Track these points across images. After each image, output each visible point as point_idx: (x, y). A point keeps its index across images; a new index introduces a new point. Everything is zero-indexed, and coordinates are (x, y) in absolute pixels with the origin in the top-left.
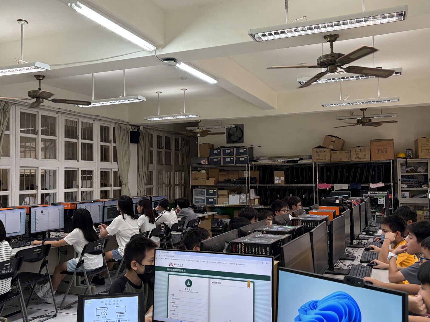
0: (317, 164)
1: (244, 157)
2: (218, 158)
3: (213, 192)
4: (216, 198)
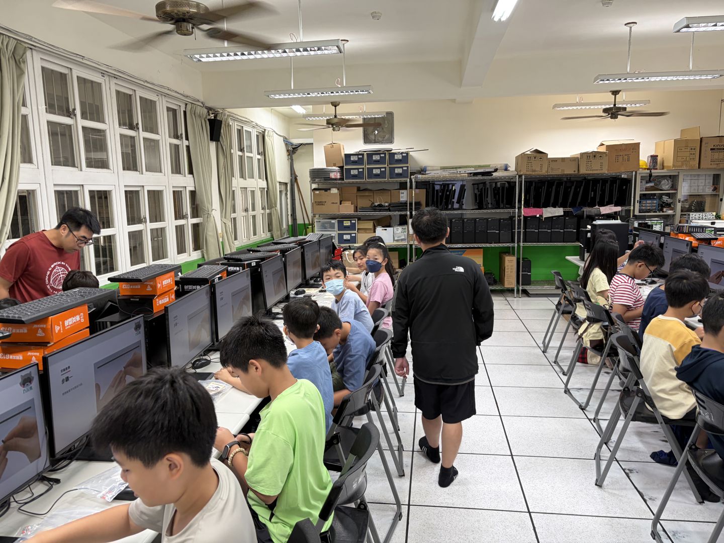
0: (523, 177)
1: (402, 167)
2: (358, 169)
3: (349, 224)
4: (355, 233)
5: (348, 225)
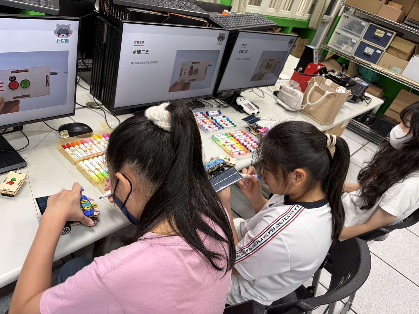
3: (382, 36)
4: (382, 51)
5: (380, 35)
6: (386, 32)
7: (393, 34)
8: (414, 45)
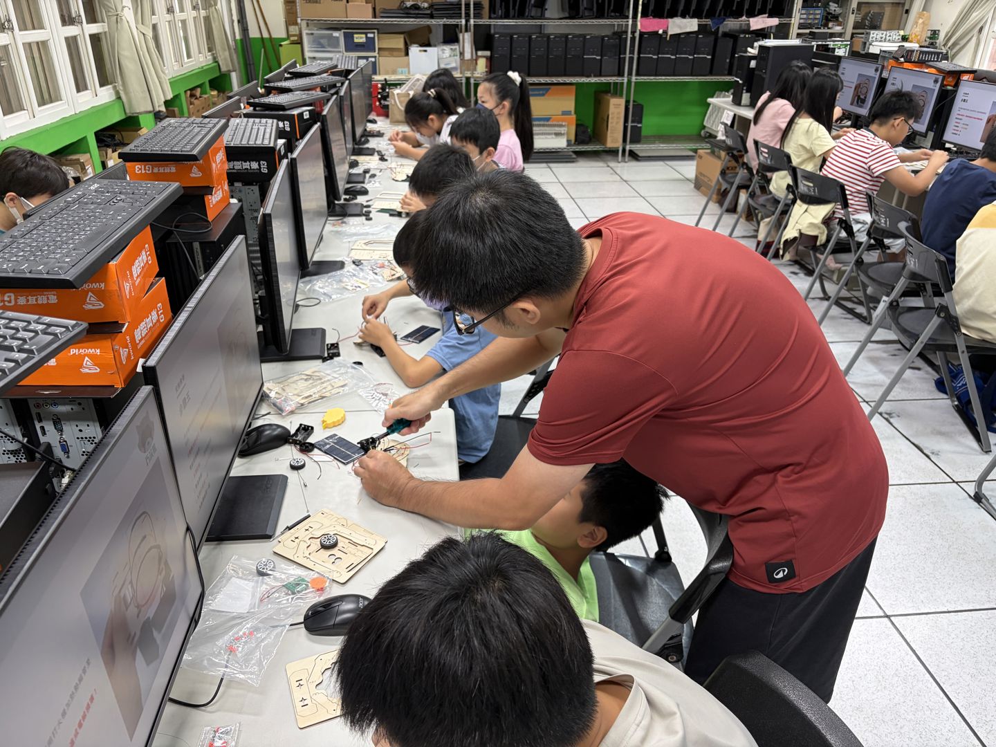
3: (364, 40)
4: (375, 57)
5: (361, 41)
6: (366, 34)
7: (374, 33)
8: (402, 36)
